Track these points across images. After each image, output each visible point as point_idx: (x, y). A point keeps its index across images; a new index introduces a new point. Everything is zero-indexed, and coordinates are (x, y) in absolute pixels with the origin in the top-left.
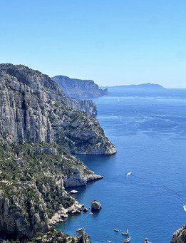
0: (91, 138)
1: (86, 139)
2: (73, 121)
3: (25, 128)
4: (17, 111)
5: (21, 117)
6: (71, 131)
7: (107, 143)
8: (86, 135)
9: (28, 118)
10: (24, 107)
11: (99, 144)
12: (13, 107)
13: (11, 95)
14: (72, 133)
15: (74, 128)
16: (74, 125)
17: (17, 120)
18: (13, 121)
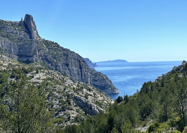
0: (106, 86)
1: (103, 86)
2: (95, 77)
3: (82, 78)
4: (78, 70)
5: (80, 73)
6: (95, 82)
7: (114, 88)
8: (103, 84)
9: (83, 73)
10: (81, 68)
11: (110, 88)
12: (76, 68)
13: (75, 62)
14: (95, 83)
15: (96, 81)
16: (96, 79)
17: (78, 74)
18: (77, 75)
